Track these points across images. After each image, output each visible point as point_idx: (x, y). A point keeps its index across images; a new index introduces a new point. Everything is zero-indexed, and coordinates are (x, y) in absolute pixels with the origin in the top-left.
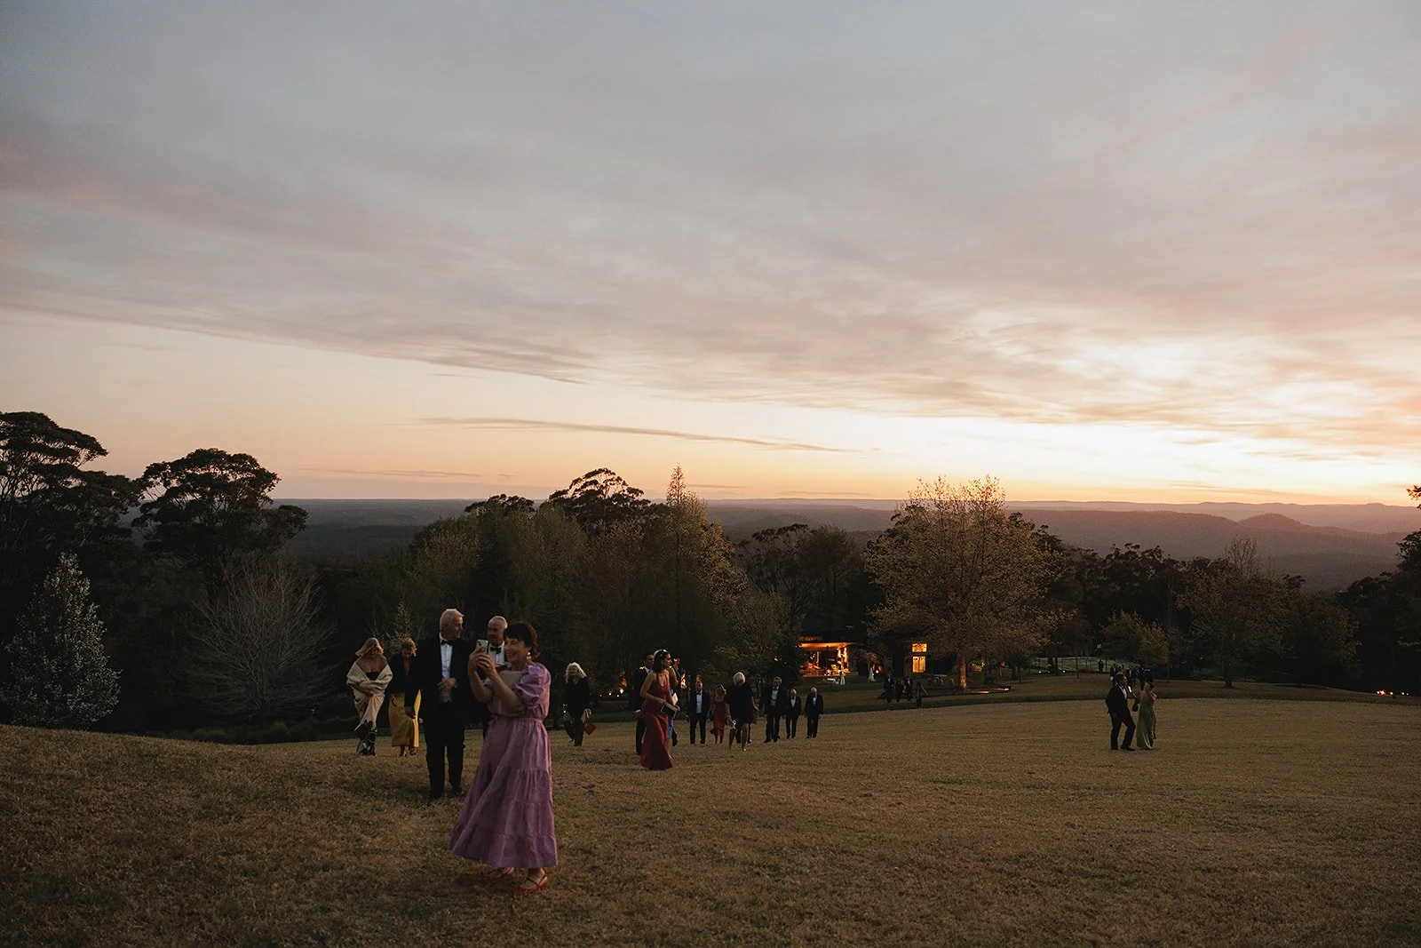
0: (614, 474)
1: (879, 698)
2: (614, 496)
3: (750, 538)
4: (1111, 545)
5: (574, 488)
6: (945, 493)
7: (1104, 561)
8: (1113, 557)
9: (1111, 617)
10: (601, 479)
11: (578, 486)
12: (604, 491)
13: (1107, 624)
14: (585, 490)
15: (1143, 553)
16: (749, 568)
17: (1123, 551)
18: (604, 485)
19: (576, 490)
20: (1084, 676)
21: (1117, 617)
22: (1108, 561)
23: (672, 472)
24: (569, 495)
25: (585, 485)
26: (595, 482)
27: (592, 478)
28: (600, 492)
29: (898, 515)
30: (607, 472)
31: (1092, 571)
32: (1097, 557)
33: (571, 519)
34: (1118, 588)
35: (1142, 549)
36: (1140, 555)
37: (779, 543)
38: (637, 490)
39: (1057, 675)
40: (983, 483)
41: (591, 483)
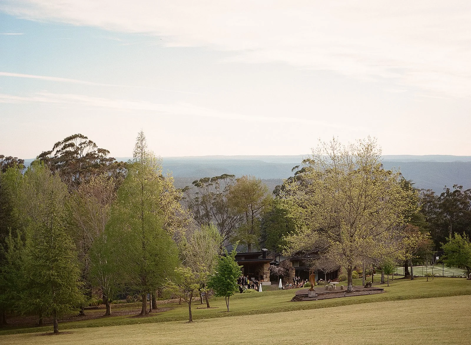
0: (86, 138)
1: (292, 301)
2: (87, 155)
3: (190, 185)
4: (444, 187)
5: (55, 150)
6: (338, 149)
7: (440, 198)
8: (446, 195)
9: (448, 237)
10: (77, 142)
11: (59, 148)
12: (79, 152)
13: (445, 242)
14: (64, 151)
15: (465, 192)
16: (190, 207)
17: (452, 190)
18: (80, 147)
19: (58, 152)
20: (430, 279)
21: (452, 237)
22: (442, 197)
23: (137, 135)
24: (52, 155)
25: (65, 147)
26: (72, 145)
27: (70, 142)
28: (76, 152)
29: (297, 167)
30: (81, 136)
31: (430, 205)
32: (435, 195)
33: (54, 174)
34: (449, 217)
35: (465, 189)
36: (463, 193)
37: (212, 189)
38: (105, 150)
39: (412, 279)
40: (366, 142)
41: (69, 145)
